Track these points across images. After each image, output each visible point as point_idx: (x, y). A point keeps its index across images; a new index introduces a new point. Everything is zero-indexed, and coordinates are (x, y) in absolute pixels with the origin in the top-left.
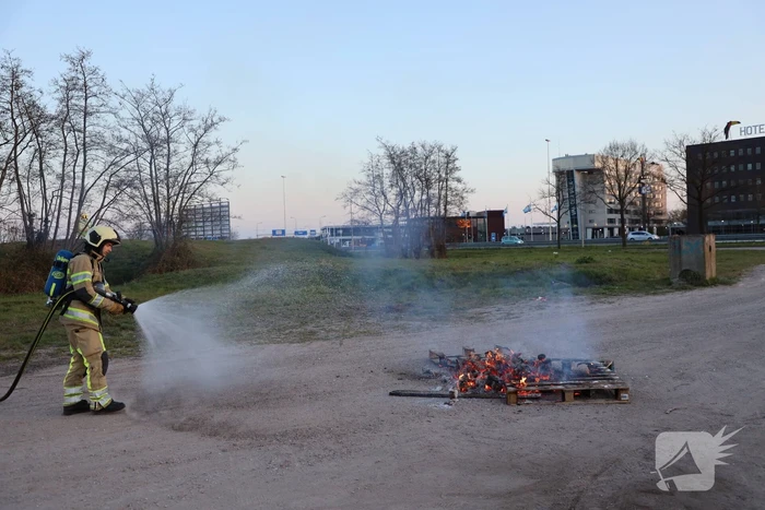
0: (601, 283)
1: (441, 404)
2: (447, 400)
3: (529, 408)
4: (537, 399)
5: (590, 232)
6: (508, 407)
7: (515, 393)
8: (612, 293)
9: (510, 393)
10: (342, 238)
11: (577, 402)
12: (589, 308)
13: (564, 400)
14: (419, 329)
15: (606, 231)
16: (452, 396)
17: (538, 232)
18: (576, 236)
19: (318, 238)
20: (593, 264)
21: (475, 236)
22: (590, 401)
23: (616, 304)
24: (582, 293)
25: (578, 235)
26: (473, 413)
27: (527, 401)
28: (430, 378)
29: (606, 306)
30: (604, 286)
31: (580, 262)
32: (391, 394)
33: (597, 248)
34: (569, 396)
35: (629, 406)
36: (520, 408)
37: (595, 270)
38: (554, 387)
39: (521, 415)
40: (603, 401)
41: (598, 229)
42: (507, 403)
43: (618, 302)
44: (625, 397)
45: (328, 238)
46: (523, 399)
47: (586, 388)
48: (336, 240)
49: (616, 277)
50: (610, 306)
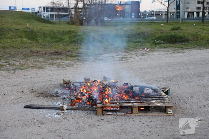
0: (182, 42)
1: (54, 114)
2: (59, 111)
3: (110, 117)
4: (116, 111)
5: (186, 14)
6: (96, 116)
7: (102, 107)
8: (187, 47)
9: (99, 108)
10: (50, 13)
11: (140, 114)
12: (170, 55)
13: (132, 113)
14: (67, 65)
15: (195, 14)
16: (62, 109)
17: (157, 14)
18: (178, 16)
19: (36, 13)
20: (179, 31)
21: (124, 14)
22: (149, 114)
23: (187, 54)
24: (169, 47)
25: (179, 16)
26: (72, 120)
27: (109, 113)
28: (57, 96)
29: (180, 54)
30: (183, 44)
31: (173, 29)
32: (25, 107)
33: (188, 23)
34: (135, 110)
35: (172, 117)
36: (103, 117)
37: (180, 34)
38: (126, 105)
39: (102, 122)
40: (156, 114)
41: (190, 13)
42: (96, 114)
43: (188, 52)
44: (170, 111)
45: (42, 13)
46: (108, 111)
47: (146, 105)
48: (47, 14)
49: (191, 39)
50: (183, 54)
